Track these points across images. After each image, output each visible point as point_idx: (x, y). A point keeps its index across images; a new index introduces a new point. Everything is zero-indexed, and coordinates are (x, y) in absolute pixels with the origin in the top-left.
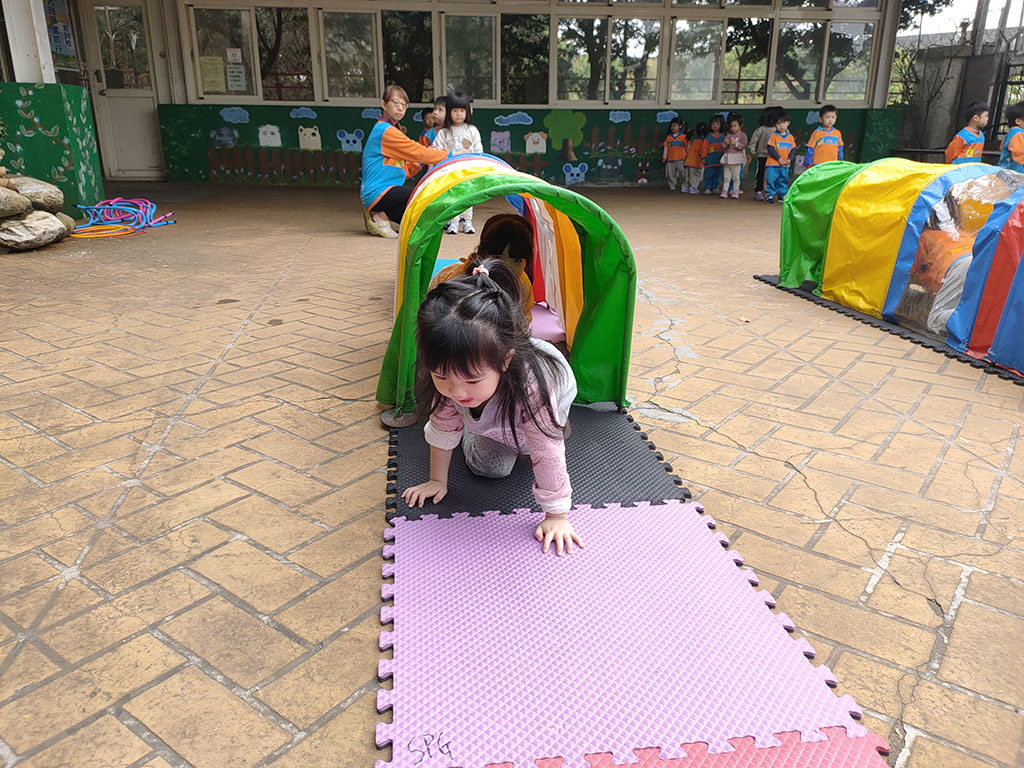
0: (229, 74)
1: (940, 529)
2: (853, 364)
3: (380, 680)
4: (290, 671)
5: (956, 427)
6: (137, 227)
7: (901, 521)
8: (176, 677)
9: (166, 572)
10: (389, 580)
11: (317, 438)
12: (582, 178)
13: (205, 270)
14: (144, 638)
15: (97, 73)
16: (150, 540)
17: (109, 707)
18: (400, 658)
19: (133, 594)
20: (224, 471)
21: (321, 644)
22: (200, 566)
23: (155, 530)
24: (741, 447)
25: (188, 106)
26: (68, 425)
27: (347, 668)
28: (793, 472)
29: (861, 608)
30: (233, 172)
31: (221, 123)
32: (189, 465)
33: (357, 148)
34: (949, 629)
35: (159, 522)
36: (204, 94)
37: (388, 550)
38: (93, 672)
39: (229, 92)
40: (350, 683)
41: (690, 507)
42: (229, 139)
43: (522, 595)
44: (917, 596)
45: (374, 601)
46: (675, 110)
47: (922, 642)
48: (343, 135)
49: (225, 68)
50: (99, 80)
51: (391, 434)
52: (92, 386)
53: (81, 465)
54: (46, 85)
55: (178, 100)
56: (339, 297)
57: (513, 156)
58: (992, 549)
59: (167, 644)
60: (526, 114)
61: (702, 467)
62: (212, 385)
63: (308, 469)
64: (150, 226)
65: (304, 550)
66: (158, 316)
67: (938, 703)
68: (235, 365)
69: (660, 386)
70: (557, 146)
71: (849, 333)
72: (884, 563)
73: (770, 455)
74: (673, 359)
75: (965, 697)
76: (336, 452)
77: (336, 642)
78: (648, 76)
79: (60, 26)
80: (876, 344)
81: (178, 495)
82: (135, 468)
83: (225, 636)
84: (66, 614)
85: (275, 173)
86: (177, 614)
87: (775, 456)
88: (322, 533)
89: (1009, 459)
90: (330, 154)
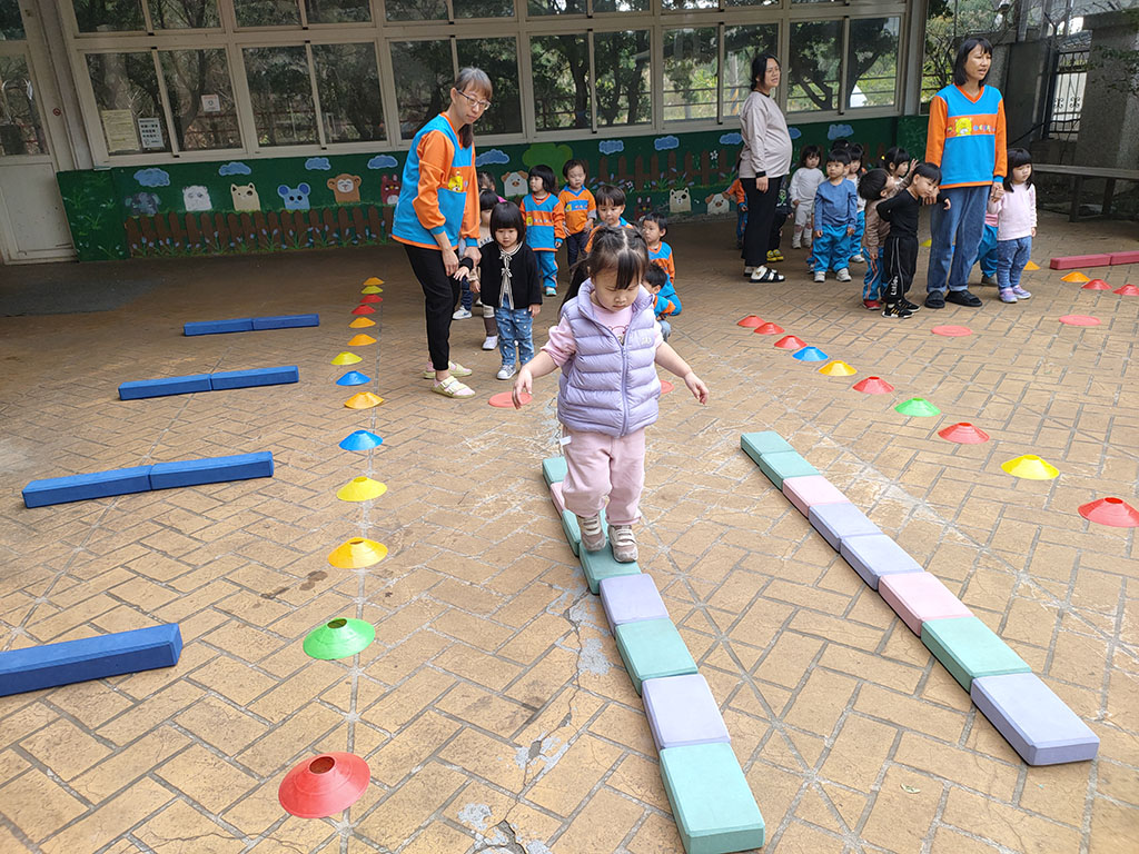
0: (141, 129)
25: (95, 172)
30: (157, 245)
31: (137, 189)
33: (305, 205)
39: (145, 151)
42: (148, 206)
46: (674, 135)
48: (285, 192)
49: (136, 123)
55: (83, 165)
69: (532, 768)
74: (571, 681)
85: (208, 241)
90: (271, 214)
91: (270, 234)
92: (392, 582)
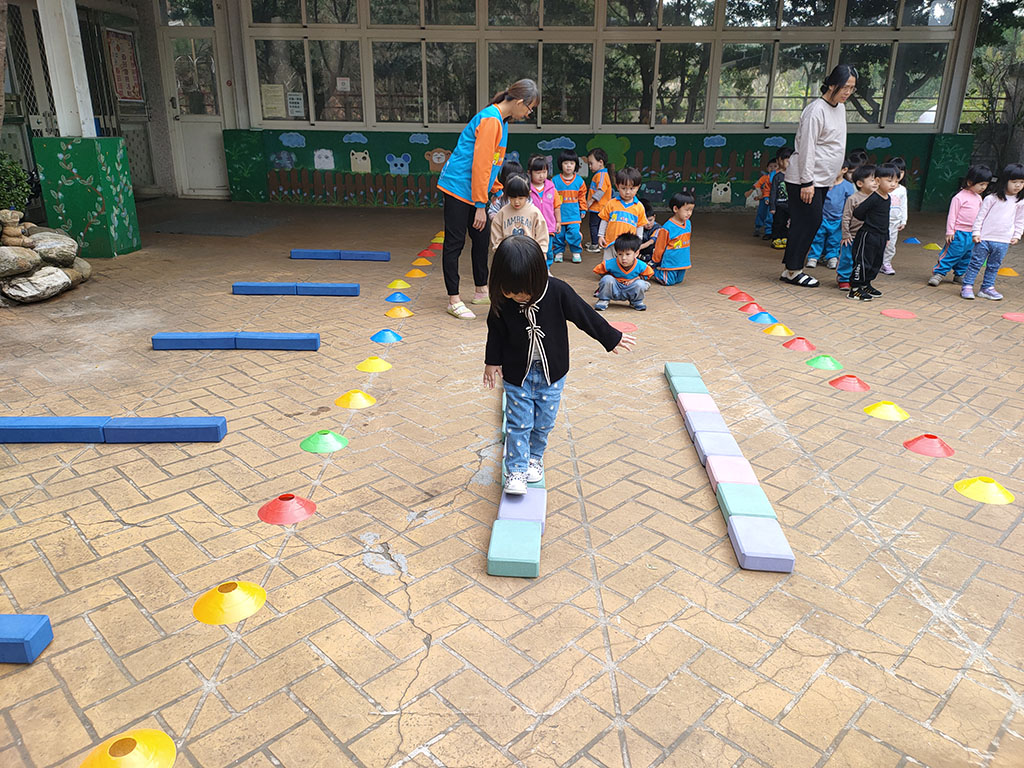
0: (289, 101)
1: (482, 733)
7: (457, 720)
15: (172, 100)
24: (408, 612)
25: (251, 132)
28: (423, 648)
30: (290, 193)
31: (280, 147)
33: (405, 171)
36: (264, 120)
39: (288, 118)
42: (287, 162)
46: (723, 135)
48: (391, 159)
49: (286, 96)
50: (174, 107)
54: (83, 140)
55: (242, 126)
69: (415, 522)
85: (328, 194)
87: (426, 626)
90: (379, 177)
91: (375, 192)
92: (370, 419)
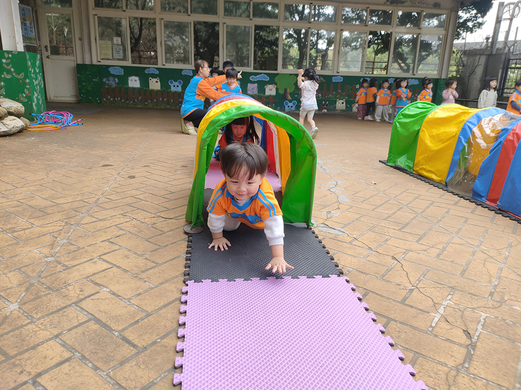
0: (114, 50)
1: (470, 294)
2: (428, 207)
3: (176, 368)
4: (128, 362)
5: (480, 241)
6: (62, 126)
7: (450, 289)
8: (67, 364)
9: (65, 307)
10: (183, 314)
11: (150, 238)
12: (294, 108)
13: (96, 149)
14: (51, 343)
15: (46, 47)
16: (58, 290)
17: (30, 379)
18: (187, 356)
19: (47, 319)
20: (99, 254)
21: (145, 348)
22: (83, 304)
23: (60, 284)
24: (370, 248)
25: (92, 66)
26: (18, 228)
27: (159, 361)
28: (396, 262)
29: (429, 334)
30: (114, 100)
31: (109, 75)
32: (81, 251)
33: (179, 89)
34: (474, 346)
35: (63, 280)
36: (101, 59)
37: (184, 298)
38: (22, 360)
39: (114, 59)
40: (159, 369)
41: (343, 279)
42: (113, 83)
43: (253, 324)
44: (458, 328)
45: (175, 325)
46: (341, 76)
47: (460, 353)
48: (172, 83)
49: (112, 47)
50: (47, 51)
51: (189, 237)
52: (33, 208)
53: (24, 249)
54: (18, 52)
55: (87, 62)
56: (165, 165)
57: (258, 96)
58: (496, 304)
59: (63, 346)
60: (266, 75)
61: (350, 258)
62: (96, 209)
63: (144, 254)
64: (69, 126)
65: (139, 297)
66: (70, 172)
67: (467, 385)
68: (109, 199)
69: (329, 215)
70: (281, 92)
71: (427, 191)
72: (441, 310)
73: (383, 253)
74: (337, 202)
75: (481, 382)
76: (159, 245)
77: (154, 347)
78: (328, 59)
79: (28, 23)
80: (440, 197)
81: (74, 266)
82: (52, 251)
83: (94, 342)
84: (9, 329)
85: (136, 100)
86: (70, 330)
87: (387, 253)
88: (150, 288)
89: (506, 258)
90: (165, 92)
91: (163, 100)
